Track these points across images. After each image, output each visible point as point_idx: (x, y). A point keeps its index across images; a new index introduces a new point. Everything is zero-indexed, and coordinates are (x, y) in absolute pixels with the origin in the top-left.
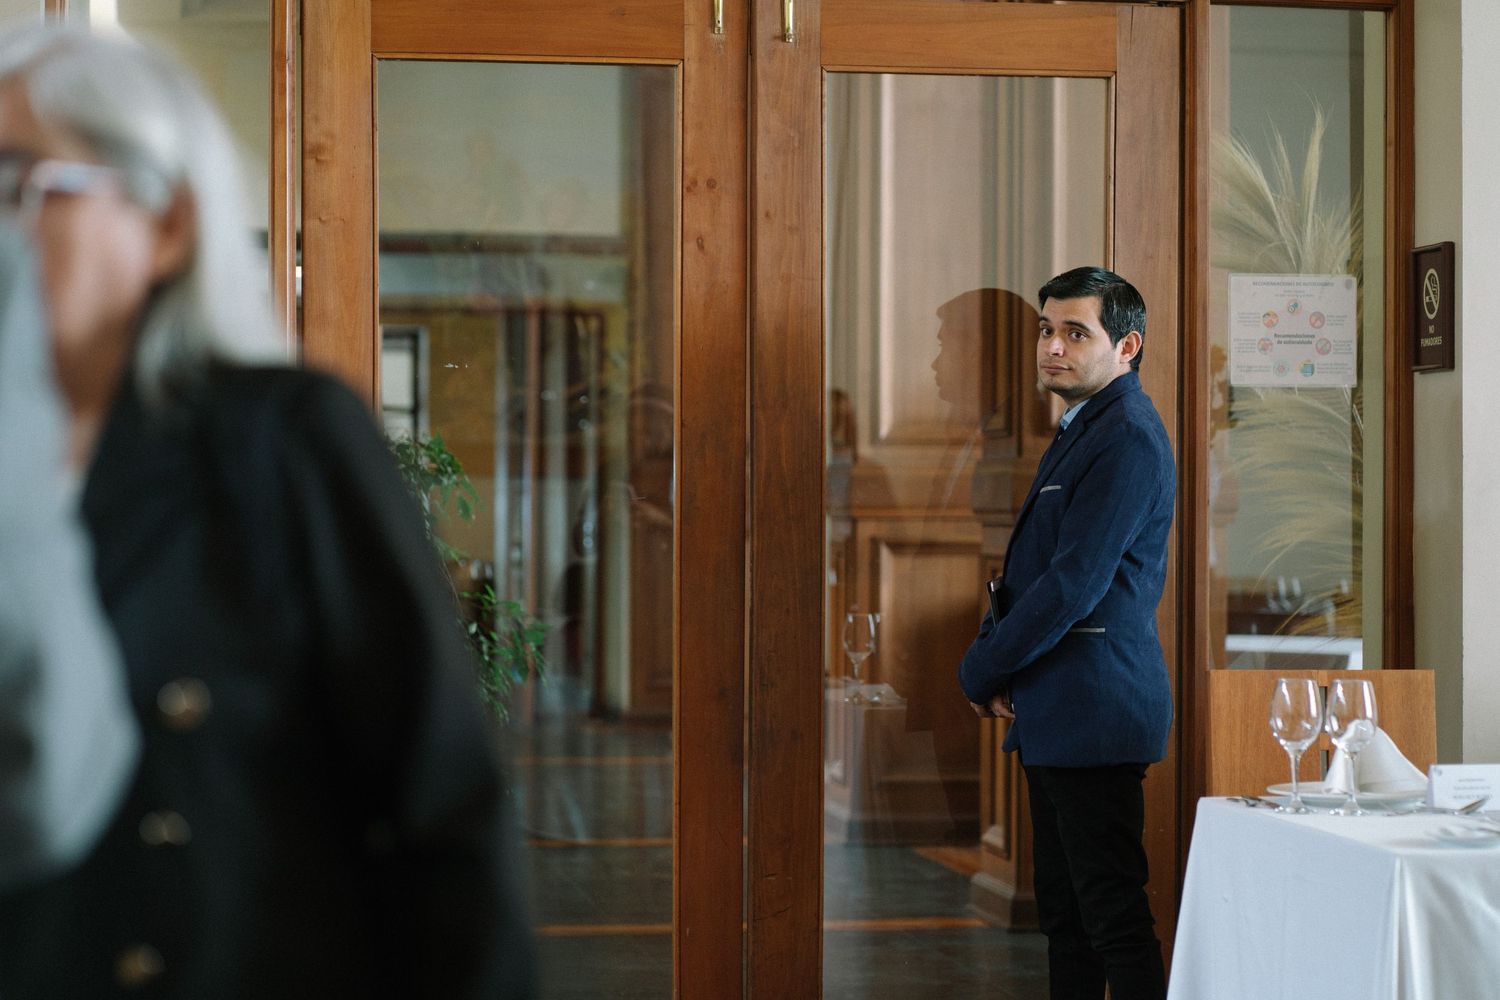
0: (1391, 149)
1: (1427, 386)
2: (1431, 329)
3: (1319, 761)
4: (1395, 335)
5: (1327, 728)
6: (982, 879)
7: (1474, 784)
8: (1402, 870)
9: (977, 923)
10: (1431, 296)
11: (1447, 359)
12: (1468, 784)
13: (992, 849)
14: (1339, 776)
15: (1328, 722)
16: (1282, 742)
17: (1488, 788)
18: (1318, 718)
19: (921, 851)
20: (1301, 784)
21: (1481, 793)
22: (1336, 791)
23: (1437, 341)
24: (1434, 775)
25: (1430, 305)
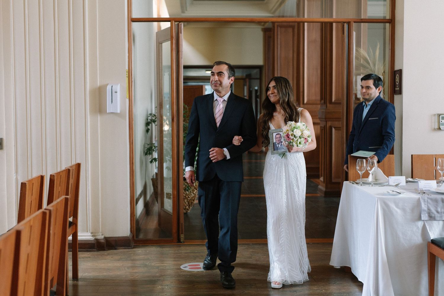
0: (390, 51)
1: (396, 97)
2: (397, 86)
3: (366, 175)
4: (391, 87)
5: (368, 169)
6: (320, 187)
7: (398, 180)
8: (377, 200)
9: (319, 195)
10: (397, 80)
11: (400, 92)
12: (397, 180)
13: (321, 181)
14: (370, 179)
15: (368, 168)
16: (359, 172)
17: (401, 181)
18: (366, 167)
19: (312, 180)
20: (362, 179)
21: (399, 182)
22: (370, 181)
23: (398, 89)
24: (390, 178)
25: (397, 82)
